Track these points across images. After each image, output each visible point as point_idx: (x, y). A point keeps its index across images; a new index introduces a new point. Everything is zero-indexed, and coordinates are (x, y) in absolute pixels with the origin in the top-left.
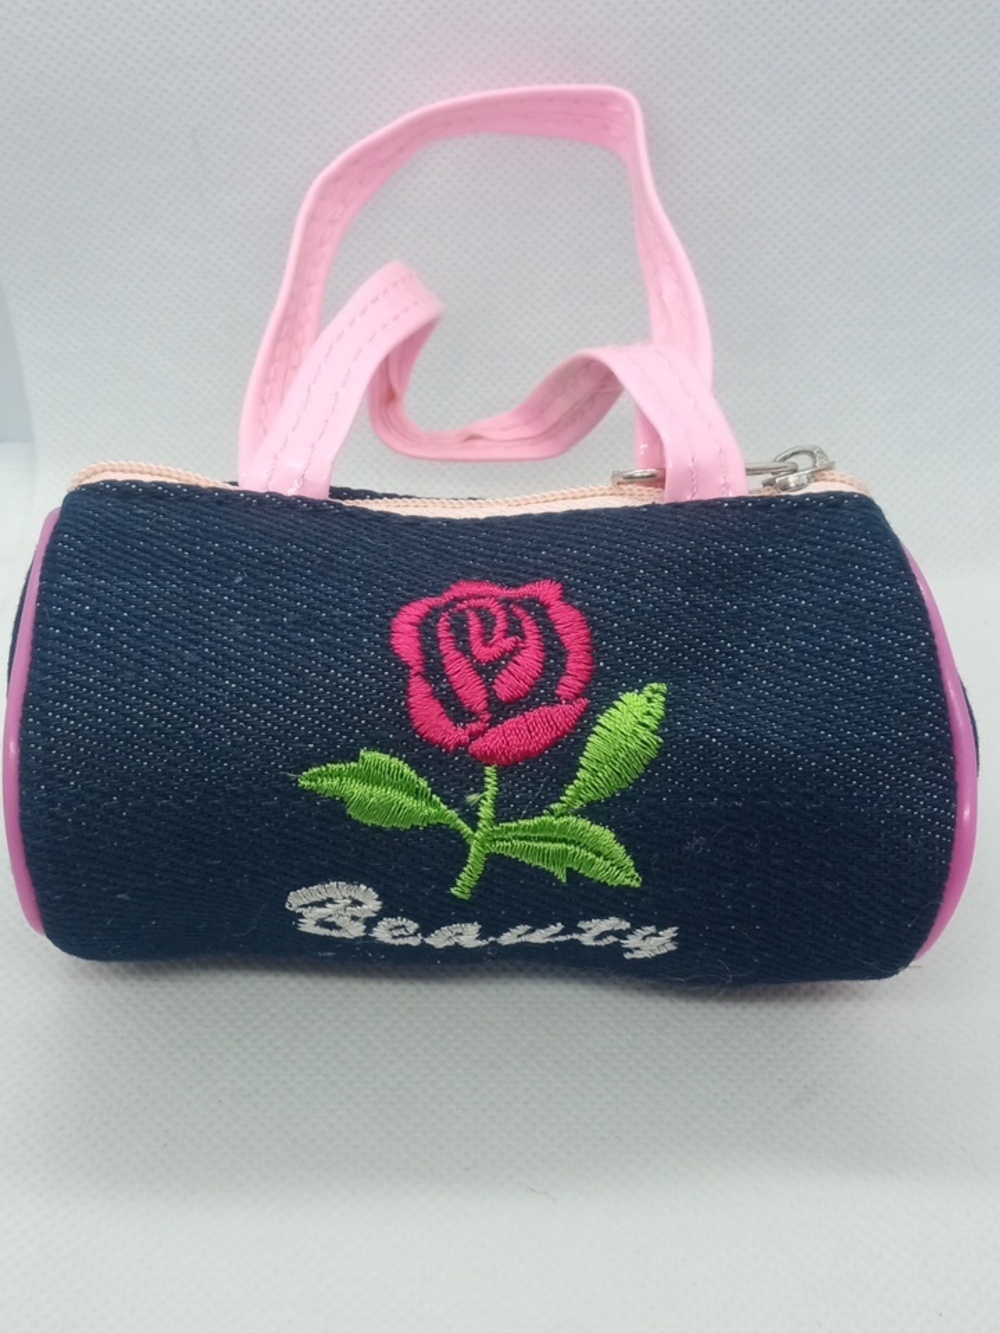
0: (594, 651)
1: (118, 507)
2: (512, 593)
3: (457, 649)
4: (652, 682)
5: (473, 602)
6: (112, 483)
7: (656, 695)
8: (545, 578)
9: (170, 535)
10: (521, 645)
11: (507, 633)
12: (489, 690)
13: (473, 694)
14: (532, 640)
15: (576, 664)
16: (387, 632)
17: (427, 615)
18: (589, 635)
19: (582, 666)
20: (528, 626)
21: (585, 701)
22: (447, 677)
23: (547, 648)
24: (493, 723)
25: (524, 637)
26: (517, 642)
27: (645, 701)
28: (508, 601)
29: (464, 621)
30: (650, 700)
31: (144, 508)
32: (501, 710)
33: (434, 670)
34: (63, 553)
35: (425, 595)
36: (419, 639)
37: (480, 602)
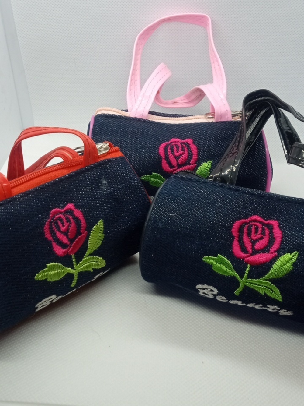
0: (198, 154)
1: (106, 120)
2: (183, 141)
3: (171, 153)
4: (209, 160)
5: (175, 143)
6: (104, 114)
7: (210, 163)
8: (190, 138)
9: (116, 126)
10: (184, 153)
11: (182, 150)
12: (177, 162)
13: (174, 162)
14: (186, 152)
15: (194, 157)
16: (158, 149)
17: (166, 146)
18: (198, 151)
19: (195, 158)
20: (186, 149)
21: (196, 164)
22: (170, 159)
23: (189, 153)
24: (178, 168)
25: (184, 151)
26: (183, 152)
27: (207, 164)
28: (182, 143)
29: (173, 147)
30: (208, 164)
31: (111, 120)
32: (179, 166)
33: (167, 158)
34: (96, 131)
35: (166, 142)
36: (164, 151)
37: (177, 143)
